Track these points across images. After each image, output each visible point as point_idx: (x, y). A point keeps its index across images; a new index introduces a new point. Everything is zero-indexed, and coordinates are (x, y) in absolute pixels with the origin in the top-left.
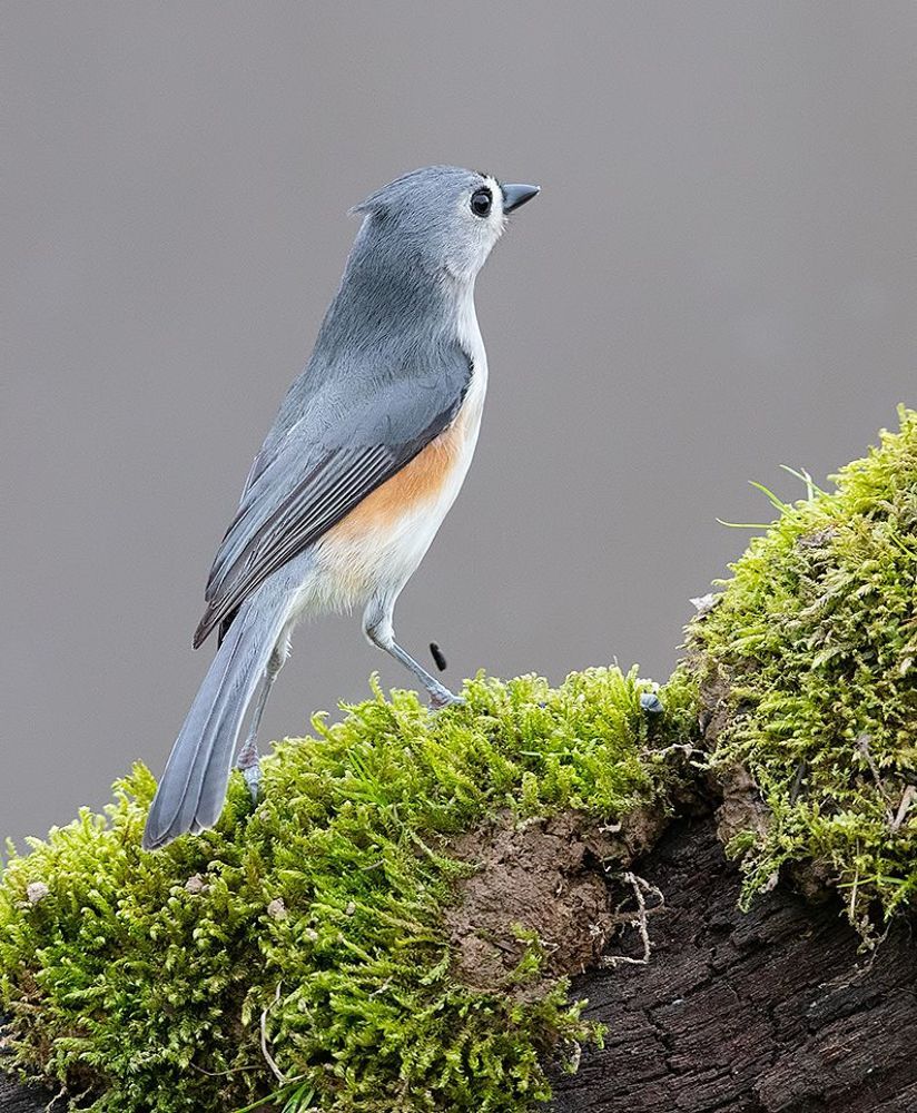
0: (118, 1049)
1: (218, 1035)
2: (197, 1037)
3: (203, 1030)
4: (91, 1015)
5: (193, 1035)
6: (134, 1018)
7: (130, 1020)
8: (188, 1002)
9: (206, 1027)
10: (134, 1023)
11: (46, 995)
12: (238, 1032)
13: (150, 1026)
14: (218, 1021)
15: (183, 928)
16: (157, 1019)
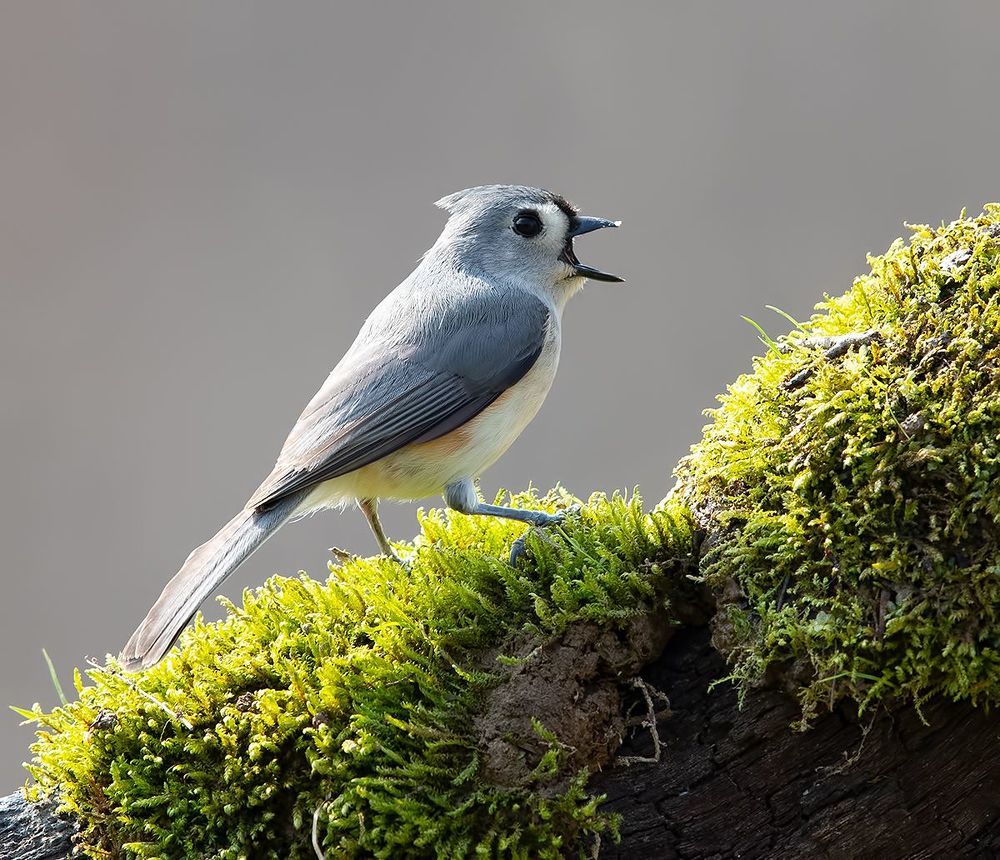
0: (182, 850)
1: (271, 836)
2: (253, 837)
3: (258, 832)
4: (156, 823)
5: (249, 837)
6: (195, 823)
7: (192, 825)
8: (244, 807)
9: (261, 829)
10: (195, 828)
11: (117, 804)
12: (289, 833)
13: (209, 830)
14: (270, 824)
15: (238, 741)
16: (215, 823)
